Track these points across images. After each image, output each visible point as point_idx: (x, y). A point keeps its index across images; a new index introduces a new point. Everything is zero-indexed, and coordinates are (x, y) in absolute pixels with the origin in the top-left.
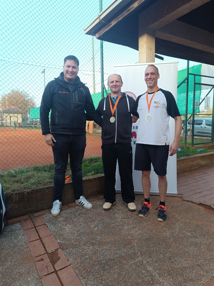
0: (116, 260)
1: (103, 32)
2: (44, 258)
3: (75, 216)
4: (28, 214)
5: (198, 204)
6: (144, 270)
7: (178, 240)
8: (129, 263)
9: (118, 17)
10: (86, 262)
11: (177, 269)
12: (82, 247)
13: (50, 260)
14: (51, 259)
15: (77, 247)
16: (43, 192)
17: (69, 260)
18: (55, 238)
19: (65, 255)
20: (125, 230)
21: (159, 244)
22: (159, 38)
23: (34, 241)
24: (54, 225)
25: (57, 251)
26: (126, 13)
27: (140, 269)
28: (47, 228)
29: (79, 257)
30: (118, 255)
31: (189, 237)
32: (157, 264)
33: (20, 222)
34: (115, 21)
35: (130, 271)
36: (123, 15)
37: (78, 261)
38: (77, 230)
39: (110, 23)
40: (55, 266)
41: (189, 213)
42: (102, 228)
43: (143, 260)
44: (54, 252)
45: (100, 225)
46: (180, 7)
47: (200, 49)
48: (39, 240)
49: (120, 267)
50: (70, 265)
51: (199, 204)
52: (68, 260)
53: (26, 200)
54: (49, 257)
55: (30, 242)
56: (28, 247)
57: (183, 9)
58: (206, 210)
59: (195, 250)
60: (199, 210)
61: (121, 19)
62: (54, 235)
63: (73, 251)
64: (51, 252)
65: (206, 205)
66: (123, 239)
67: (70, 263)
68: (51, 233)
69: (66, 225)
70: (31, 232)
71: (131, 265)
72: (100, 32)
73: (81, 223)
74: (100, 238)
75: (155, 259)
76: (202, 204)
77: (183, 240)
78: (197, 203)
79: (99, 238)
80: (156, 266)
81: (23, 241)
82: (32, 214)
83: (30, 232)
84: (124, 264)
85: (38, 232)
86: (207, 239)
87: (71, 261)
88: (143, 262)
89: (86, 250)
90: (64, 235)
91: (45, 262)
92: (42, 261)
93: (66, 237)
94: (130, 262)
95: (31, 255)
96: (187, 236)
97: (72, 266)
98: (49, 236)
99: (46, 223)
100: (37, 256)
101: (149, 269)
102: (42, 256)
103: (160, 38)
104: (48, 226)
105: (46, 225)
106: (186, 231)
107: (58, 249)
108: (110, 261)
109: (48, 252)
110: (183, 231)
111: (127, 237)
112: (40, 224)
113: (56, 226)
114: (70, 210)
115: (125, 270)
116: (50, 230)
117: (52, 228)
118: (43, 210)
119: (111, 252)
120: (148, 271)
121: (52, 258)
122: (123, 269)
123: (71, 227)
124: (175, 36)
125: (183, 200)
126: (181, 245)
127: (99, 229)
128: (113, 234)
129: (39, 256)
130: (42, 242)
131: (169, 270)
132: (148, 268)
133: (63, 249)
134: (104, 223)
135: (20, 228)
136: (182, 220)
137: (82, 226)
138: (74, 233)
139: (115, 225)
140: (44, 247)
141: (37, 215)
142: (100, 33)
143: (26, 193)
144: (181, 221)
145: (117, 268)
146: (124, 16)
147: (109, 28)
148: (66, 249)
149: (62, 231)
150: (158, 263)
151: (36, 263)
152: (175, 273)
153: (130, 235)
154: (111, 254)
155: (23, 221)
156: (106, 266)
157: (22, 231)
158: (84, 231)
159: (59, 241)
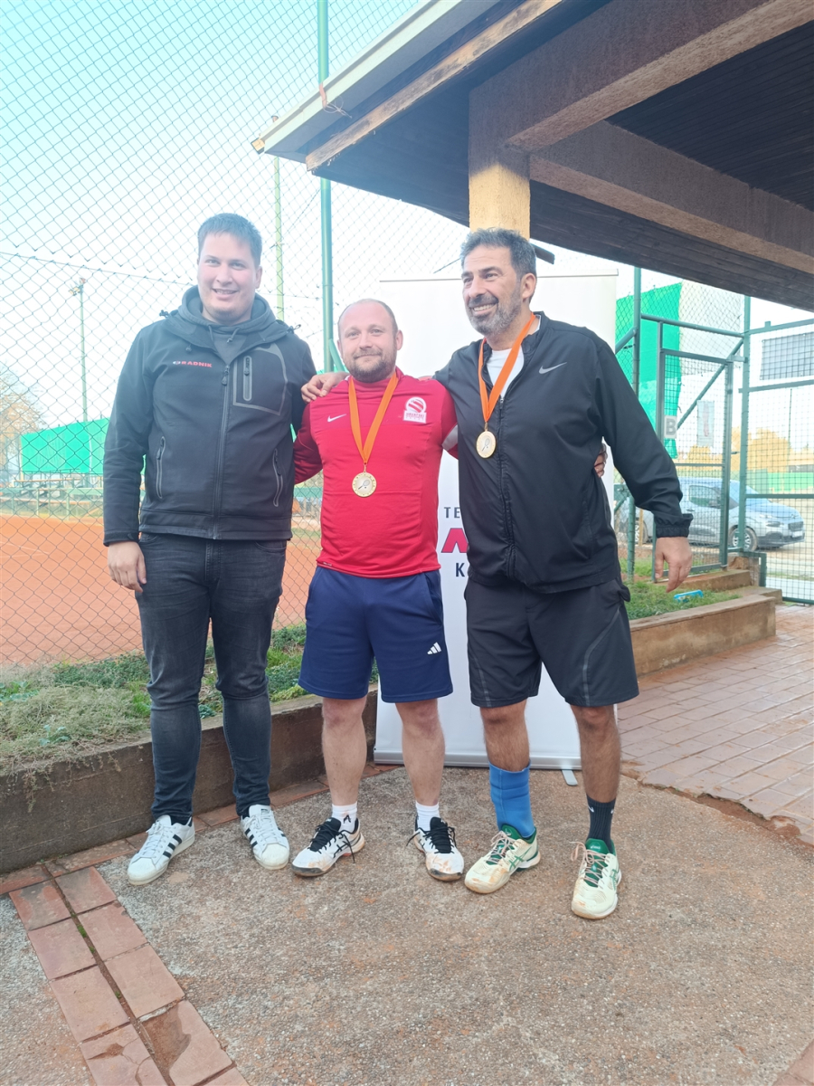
0: (416, 1034)
1: (336, 148)
2: (122, 1044)
3: (236, 864)
4: (38, 863)
5: (696, 797)
6: (526, 1066)
7: (641, 941)
8: (468, 1040)
9: (395, 97)
10: (298, 1050)
11: (649, 1054)
12: (276, 989)
13: (149, 1051)
14: (151, 1045)
15: (254, 992)
16: (102, 770)
17: (226, 1046)
18: (161, 957)
19: (209, 1026)
20: (439, 911)
21: (572, 959)
22: (542, 181)
23: (75, 973)
24: (151, 905)
25: (172, 1011)
26: (429, 86)
27: (510, 1062)
28: (125, 917)
29: (265, 1029)
30: (422, 1011)
31: (680, 927)
32: (573, 1037)
33: (9, 897)
34: (385, 109)
35: (473, 1074)
36: (417, 90)
37: (266, 1049)
38: (248, 919)
39: (364, 119)
40: (173, 1072)
41: (668, 835)
42: (348, 908)
43: (520, 1026)
44: (162, 1015)
45: (339, 895)
46: (624, 75)
47: (685, 228)
48: (97, 969)
49: (432, 1061)
50: (233, 1065)
51: (699, 797)
52: (223, 1046)
53: (31, 806)
54: (142, 1036)
55: (57, 978)
56: (50, 1002)
57: (635, 83)
58: (728, 820)
59: (707, 977)
60: (701, 819)
61: (408, 103)
62: (154, 945)
63: (240, 1006)
64: (151, 1016)
65: (726, 800)
66: (432, 946)
67: (233, 1057)
68: (144, 938)
69: (202, 902)
70: (56, 937)
71: (477, 1048)
72: (323, 148)
73: (261, 892)
74: (342, 947)
75: (565, 1020)
76: (709, 795)
77: (659, 939)
78: (694, 794)
79: (339, 950)
80: (572, 1048)
81: (28, 977)
82: (54, 862)
83: (53, 936)
84: (448, 1048)
85: (88, 937)
86: (744, 929)
87: (234, 1048)
88: (519, 1036)
89: (291, 1002)
90: (196, 944)
91: (129, 1059)
92: (116, 1055)
93: (205, 953)
94: (470, 1038)
95: (68, 1033)
96: (670, 922)
97: (240, 1067)
98: (136, 949)
99: (120, 898)
100: (94, 1035)
101: (547, 1061)
102: (116, 1033)
103: (547, 182)
104: (129, 911)
105: (119, 905)
106: (667, 904)
107: (177, 1002)
108: (392, 1041)
109: (137, 1016)
110: (656, 902)
111: (450, 937)
112: (94, 904)
113: (162, 905)
114: (213, 840)
115: (453, 1070)
116: (138, 926)
117: (145, 915)
118: (99, 845)
119: (391, 1001)
120: (542, 1071)
121: (154, 1040)
122: (446, 1067)
123: (221, 909)
124: (600, 177)
125: (641, 783)
126: (655, 957)
127: (336, 911)
128: (392, 931)
129: (100, 1036)
130: (106, 978)
131: (619, 1059)
132: (541, 1056)
133: (197, 1004)
134: (353, 885)
135: (10, 921)
136: (645, 862)
137: (268, 900)
138: (238, 934)
139: (398, 893)
140: (120, 997)
141: (76, 864)
142: (322, 153)
143: (34, 778)
144: (642, 866)
145: (423, 1065)
146: (420, 95)
147: (359, 136)
148: (212, 1000)
149: (189, 927)
150: (576, 1033)
151: (90, 1064)
152: (645, 1068)
153: (459, 930)
154: (394, 1012)
155: (22, 891)
156: (379, 1060)
157: (21, 935)
158: (276, 921)
159: (177, 971)
